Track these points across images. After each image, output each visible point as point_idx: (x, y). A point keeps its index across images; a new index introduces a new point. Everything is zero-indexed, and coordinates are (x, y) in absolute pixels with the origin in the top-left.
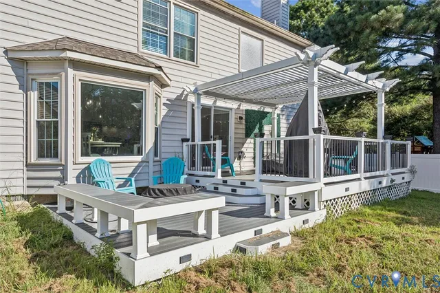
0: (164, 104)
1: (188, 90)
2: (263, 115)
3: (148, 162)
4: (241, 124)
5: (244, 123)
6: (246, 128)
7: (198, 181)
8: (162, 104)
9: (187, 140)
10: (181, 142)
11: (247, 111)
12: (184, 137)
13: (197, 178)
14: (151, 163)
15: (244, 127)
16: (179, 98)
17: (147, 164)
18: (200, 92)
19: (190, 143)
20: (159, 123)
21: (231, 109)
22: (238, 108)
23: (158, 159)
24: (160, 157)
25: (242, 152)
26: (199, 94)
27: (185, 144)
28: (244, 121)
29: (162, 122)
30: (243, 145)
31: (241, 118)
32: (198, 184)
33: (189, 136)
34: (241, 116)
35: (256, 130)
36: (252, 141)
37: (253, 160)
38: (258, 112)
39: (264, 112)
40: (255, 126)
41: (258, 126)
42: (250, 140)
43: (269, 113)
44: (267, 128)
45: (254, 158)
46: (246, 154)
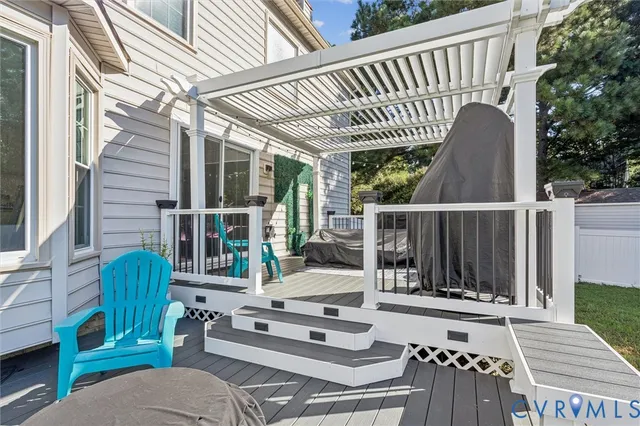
0: (109, 114)
1: (176, 89)
2: (298, 167)
3: (50, 268)
4: (269, 178)
5: (273, 177)
6: (276, 186)
7: (201, 299)
8: (102, 113)
9: (172, 205)
10: (156, 208)
11: (277, 157)
12: (163, 198)
13: (201, 292)
14: (60, 271)
15: (273, 185)
16: (150, 107)
17: (46, 274)
18: (204, 98)
19: (178, 211)
20: (92, 158)
21: (254, 151)
22: (265, 151)
23: (89, 250)
24: (97, 247)
25: (271, 227)
26: (200, 104)
27: (166, 212)
28: (272, 174)
29: (103, 157)
30: (272, 215)
31: (269, 168)
32: (201, 306)
33: (174, 194)
34: (269, 164)
35: (290, 191)
36: (284, 208)
37: (285, 240)
38: (292, 161)
39: (299, 162)
40: (288, 184)
41: (292, 185)
42: (281, 207)
43: (305, 165)
44: (303, 189)
45: (287, 236)
46: (277, 231)
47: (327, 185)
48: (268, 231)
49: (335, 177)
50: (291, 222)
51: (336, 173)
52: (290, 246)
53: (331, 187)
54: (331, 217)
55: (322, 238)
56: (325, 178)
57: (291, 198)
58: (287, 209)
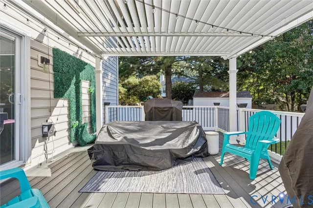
5: (51, 71)
6: (56, 82)
11: (56, 51)
15: (52, 79)
21: (21, 36)
22: (39, 40)
25: (50, 125)
28: (50, 68)
30: (52, 111)
31: (45, 61)
34: (46, 56)
35: (73, 87)
36: (66, 103)
37: (67, 134)
38: (74, 58)
39: (82, 61)
40: (70, 80)
41: (74, 81)
42: (62, 103)
43: (86, 64)
44: (85, 85)
45: (69, 130)
46: (57, 128)
47: (104, 82)
48: (46, 130)
49: (109, 77)
50: (73, 116)
51: (110, 74)
52: (73, 139)
53: (107, 85)
54: (107, 107)
55: (110, 135)
56: (103, 77)
57: (73, 93)
58: (69, 104)
